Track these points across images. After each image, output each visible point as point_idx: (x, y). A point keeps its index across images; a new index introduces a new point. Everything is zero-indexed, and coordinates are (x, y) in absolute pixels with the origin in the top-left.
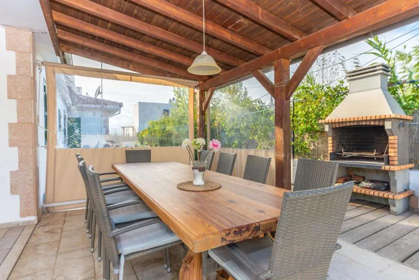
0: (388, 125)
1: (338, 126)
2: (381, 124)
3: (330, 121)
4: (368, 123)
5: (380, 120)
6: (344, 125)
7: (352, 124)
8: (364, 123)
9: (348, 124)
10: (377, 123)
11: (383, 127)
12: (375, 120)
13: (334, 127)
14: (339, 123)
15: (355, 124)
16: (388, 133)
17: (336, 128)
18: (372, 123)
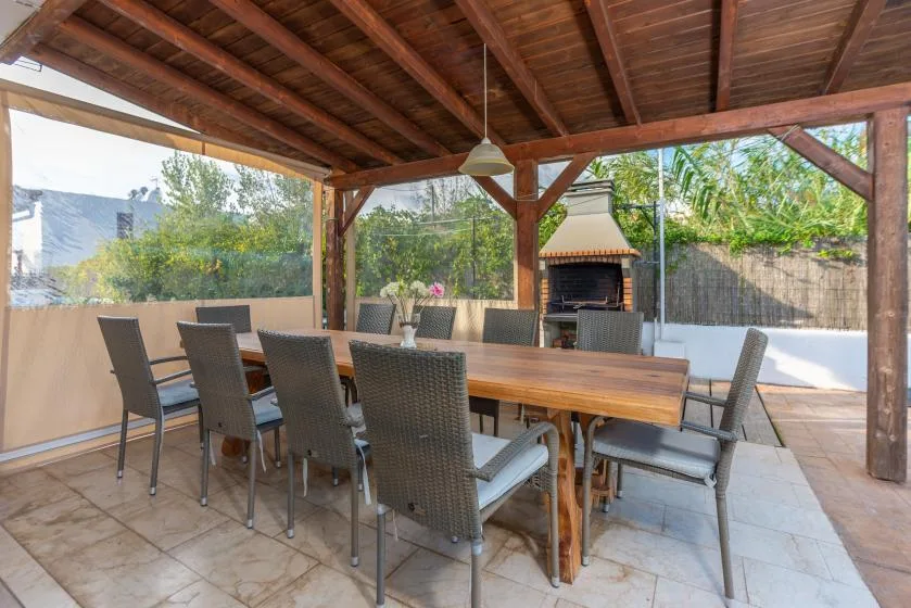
0: (625, 264)
1: (557, 263)
2: (616, 261)
3: (548, 255)
4: (599, 260)
5: (613, 256)
6: (567, 261)
7: (578, 261)
8: (594, 260)
9: (572, 260)
10: (610, 260)
11: (619, 266)
12: (608, 256)
13: (552, 263)
14: (559, 258)
15: (583, 260)
16: (624, 274)
17: (555, 266)
18: (605, 260)
